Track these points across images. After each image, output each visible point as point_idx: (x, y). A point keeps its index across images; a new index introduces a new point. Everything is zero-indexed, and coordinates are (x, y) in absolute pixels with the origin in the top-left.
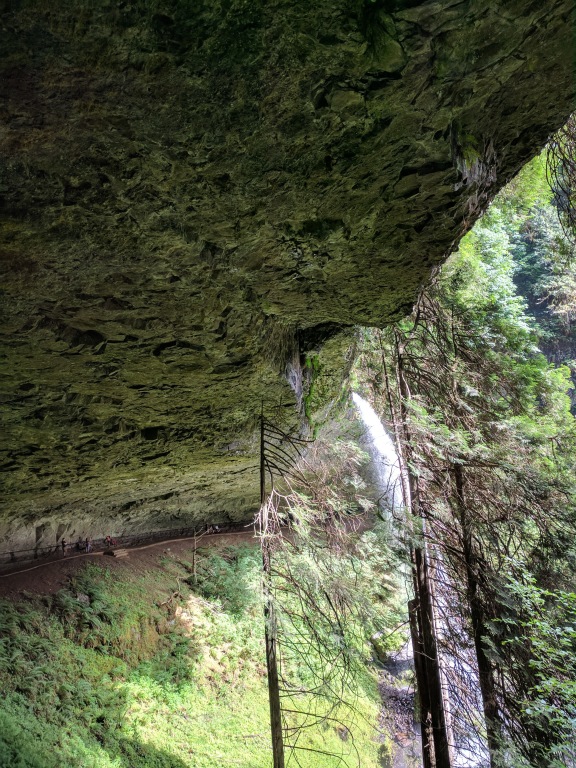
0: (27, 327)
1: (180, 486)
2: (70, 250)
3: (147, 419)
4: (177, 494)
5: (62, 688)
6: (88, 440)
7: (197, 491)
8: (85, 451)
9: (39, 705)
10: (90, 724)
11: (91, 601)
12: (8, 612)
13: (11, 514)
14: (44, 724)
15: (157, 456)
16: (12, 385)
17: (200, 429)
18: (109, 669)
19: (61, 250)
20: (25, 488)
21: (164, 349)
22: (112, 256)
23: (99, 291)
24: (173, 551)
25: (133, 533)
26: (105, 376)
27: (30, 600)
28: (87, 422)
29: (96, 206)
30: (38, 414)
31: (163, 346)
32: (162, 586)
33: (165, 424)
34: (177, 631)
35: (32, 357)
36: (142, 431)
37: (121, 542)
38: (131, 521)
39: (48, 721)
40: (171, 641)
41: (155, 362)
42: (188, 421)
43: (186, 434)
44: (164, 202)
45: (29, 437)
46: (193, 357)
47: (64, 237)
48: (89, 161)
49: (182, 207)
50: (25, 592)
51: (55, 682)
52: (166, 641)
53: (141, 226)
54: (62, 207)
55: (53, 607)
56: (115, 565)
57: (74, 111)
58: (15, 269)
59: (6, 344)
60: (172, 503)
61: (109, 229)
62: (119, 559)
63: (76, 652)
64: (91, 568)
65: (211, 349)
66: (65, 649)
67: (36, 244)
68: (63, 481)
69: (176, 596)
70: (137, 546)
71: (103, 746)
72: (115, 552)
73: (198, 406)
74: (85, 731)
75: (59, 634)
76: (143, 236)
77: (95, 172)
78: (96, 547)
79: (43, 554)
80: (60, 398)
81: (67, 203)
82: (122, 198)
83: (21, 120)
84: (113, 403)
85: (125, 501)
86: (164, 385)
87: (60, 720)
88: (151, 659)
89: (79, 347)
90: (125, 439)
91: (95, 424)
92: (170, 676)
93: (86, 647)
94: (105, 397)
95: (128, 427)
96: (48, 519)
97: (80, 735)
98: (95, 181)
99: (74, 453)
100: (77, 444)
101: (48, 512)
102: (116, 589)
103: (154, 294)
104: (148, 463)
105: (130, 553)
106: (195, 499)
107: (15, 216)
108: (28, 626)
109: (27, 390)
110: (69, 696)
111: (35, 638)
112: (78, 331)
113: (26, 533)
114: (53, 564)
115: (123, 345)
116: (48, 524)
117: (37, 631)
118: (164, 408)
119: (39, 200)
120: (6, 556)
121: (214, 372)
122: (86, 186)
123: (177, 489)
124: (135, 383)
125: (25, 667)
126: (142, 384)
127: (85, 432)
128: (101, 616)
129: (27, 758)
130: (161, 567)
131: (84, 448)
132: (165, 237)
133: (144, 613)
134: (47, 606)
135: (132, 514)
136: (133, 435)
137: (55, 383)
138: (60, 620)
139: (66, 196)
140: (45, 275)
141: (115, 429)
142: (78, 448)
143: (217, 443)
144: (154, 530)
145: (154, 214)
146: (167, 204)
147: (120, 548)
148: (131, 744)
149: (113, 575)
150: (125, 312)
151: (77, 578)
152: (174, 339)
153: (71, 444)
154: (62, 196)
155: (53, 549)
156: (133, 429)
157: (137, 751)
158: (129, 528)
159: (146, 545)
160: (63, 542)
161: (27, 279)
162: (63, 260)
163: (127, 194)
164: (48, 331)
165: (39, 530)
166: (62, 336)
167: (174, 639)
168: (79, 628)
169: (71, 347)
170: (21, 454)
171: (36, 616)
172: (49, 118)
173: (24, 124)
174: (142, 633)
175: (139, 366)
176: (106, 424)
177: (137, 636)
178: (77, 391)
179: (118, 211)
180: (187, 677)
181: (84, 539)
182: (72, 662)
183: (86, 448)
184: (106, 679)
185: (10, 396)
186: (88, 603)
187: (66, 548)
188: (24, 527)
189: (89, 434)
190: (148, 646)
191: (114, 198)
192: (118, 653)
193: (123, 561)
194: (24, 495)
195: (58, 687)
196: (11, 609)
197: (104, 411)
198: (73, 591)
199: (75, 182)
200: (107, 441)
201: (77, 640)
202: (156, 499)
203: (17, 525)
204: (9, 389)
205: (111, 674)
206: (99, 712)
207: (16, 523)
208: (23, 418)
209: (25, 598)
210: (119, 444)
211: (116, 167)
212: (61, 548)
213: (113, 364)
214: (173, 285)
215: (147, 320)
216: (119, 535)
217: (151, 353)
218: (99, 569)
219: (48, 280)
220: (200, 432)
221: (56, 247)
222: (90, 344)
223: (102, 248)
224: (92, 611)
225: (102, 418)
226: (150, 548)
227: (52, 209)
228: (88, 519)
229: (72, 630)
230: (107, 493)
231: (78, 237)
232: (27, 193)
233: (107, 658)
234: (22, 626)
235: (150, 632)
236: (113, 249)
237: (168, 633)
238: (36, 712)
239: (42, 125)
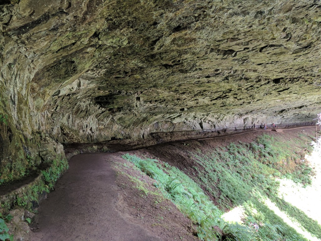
0: (206, 53)
1: (307, 102)
2: (203, 33)
3: (273, 75)
4: (306, 106)
5: (253, 175)
6: (250, 86)
7: (317, 105)
8: (249, 90)
9: (245, 178)
10: (264, 189)
11: (265, 147)
12: (234, 147)
13: (233, 114)
14: (247, 185)
15: (284, 90)
16: (212, 71)
17: (303, 77)
18: (273, 173)
19: (200, 33)
20: (234, 104)
21: (263, 49)
22: (218, 29)
23: (224, 38)
24: (306, 131)
25: (286, 123)
26: (243, 63)
27: (242, 144)
28: (247, 79)
29: (205, 19)
30: (227, 78)
31: (262, 48)
32: (298, 145)
33: (283, 77)
34: (305, 164)
35: (212, 62)
36: (273, 80)
37: (280, 126)
38: (284, 118)
39: (248, 184)
40: (302, 168)
41: (261, 55)
42: (293, 74)
43: (295, 80)
44: (228, 9)
45: (227, 86)
46: (278, 50)
47: (200, 30)
48: (198, 9)
49: (236, 7)
50: (240, 141)
51: (251, 173)
52: (300, 167)
53: (223, 18)
54: (195, 23)
55: (250, 148)
56: (276, 135)
57: (184, 4)
58: (191, 41)
59: (202, 60)
60: (304, 110)
61: (212, 23)
62: (278, 133)
63: (259, 164)
64: (265, 135)
65: (286, 45)
66: (255, 162)
67: (193, 34)
68: (248, 101)
69: (305, 150)
70: (288, 128)
71: (269, 197)
72: (277, 130)
73: (296, 67)
74: (262, 191)
75: (252, 157)
76: (225, 21)
77: (200, 11)
78: (268, 128)
79: (247, 129)
80: (230, 72)
81: (196, 21)
82: (212, 14)
83: (173, 11)
84: (253, 71)
85: (281, 109)
86: (272, 62)
87: (252, 185)
88: (292, 173)
89: (226, 56)
90: (265, 84)
91: (250, 80)
92: (300, 181)
93: (263, 164)
94: (250, 70)
95: (266, 79)
96: (248, 116)
97: (260, 191)
98: (202, 13)
99: (245, 91)
100: (246, 87)
101: (247, 113)
102: (276, 144)
103: (246, 33)
104: (281, 93)
105: (283, 131)
106: (317, 109)
107: (184, 29)
108: (241, 153)
109: (217, 71)
110: (256, 178)
111: (244, 157)
112: (225, 50)
113: (240, 121)
114: (251, 133)
115: (244, 52)
116: (248, 118)
117: (244, 155)
118: (279, 70)
119: (188, 23)
120: (233, 128)
121: (293, 53)
122: (200, 15)
123: (305, 104)
124: (258, 63)
125: (240, 166)
126: (261, 63)
127: (247, 83)
128: (269, 153)
129: (238, 192)
130: (299, 137)
131: (248, 89)
132: (234, 18)
133: (288, 155)
134: (248, 147)
135: (284, 114)
136: (269, 82)
137: (226, 68)
138: (253, 152)
139: (195, 19)
140: (199, 41)
141: (260, 81)
142: (246, 89)
143: (315, 82)
144: (297, 122)
145: (226, 14)
146: (229, 9)
147: (280, 128)
148: (281, 200)
149: (275, 139)
150: (238, 41)
151: (260, 138)
152: (266, 45)
153: (243, 88)
154: (194, 20)
155: (251, 127)
156: (268, 80)
157: (283, 203)
158: (284, 121)
159: (292, 128)
160: (254, 125)
161: (195, 43)
162: (202, 36)
163: (213, 12)
164: (213, 53)
165: (245, 120)
166: (219, 53)
167: (303, 167)
168: (260, 156)
169: (223, 56)
170: (227, 92)
171: (244, 150)
172: (179, 7)
173: (174, 11)
174: (288, 162)
175: (256, 57)
176: (255, 79)
177: (285, 163)
178: (237, 69)
179: (213, 17)
180: (309, 183)
181: (263, 124)
182: (257, 167)
183: (250, 89)
184: (271, 176)
185: (213, 74)
186: (264, 148)
187: (255, 127)
188: (239, 119)
189: (249, 84)
190: (291, 168)
191: (209, 15)
192: (276, 168)
193: (280, 134)
194: (235, 107)
195: (252, 175)
196: (235, 146)
197: (253, 75)
198: (258, 143)
199: (196, 15)
200: (257, 86)
201: (259, 160)
202: (296, 108)
203: (236, 118)
204: (212, 72)
205: (273, 175)
206: (268, 186)
207: (236, 117)
208: (222, 80)
209: (240, 143)
210: (263, 87)
211: (206, 8)
212: (253, 127)
213: (245, 58)
214: (251, 28)
215: (249, 41)
216: (280, 123)
217: (258, 52)
218: (269, 136)
219: (201, 42)
220: (303, 78)
221: (198, 33)
222: (230, 54)
223: (214, 28)
224: (265, 151)
225: (253, 77)
226: (294, 130)
227: (193, 24)
228: (264, 116)
229: (257, 157)
230: (270, 106)
231: (204, 28)
232: (185, 23)
233: (272, 169)
234: (239, 152)
235: (291, 163)
236: (217, 27)
237: (301, 165)
238: (244, 180)
239: (178, 10)
